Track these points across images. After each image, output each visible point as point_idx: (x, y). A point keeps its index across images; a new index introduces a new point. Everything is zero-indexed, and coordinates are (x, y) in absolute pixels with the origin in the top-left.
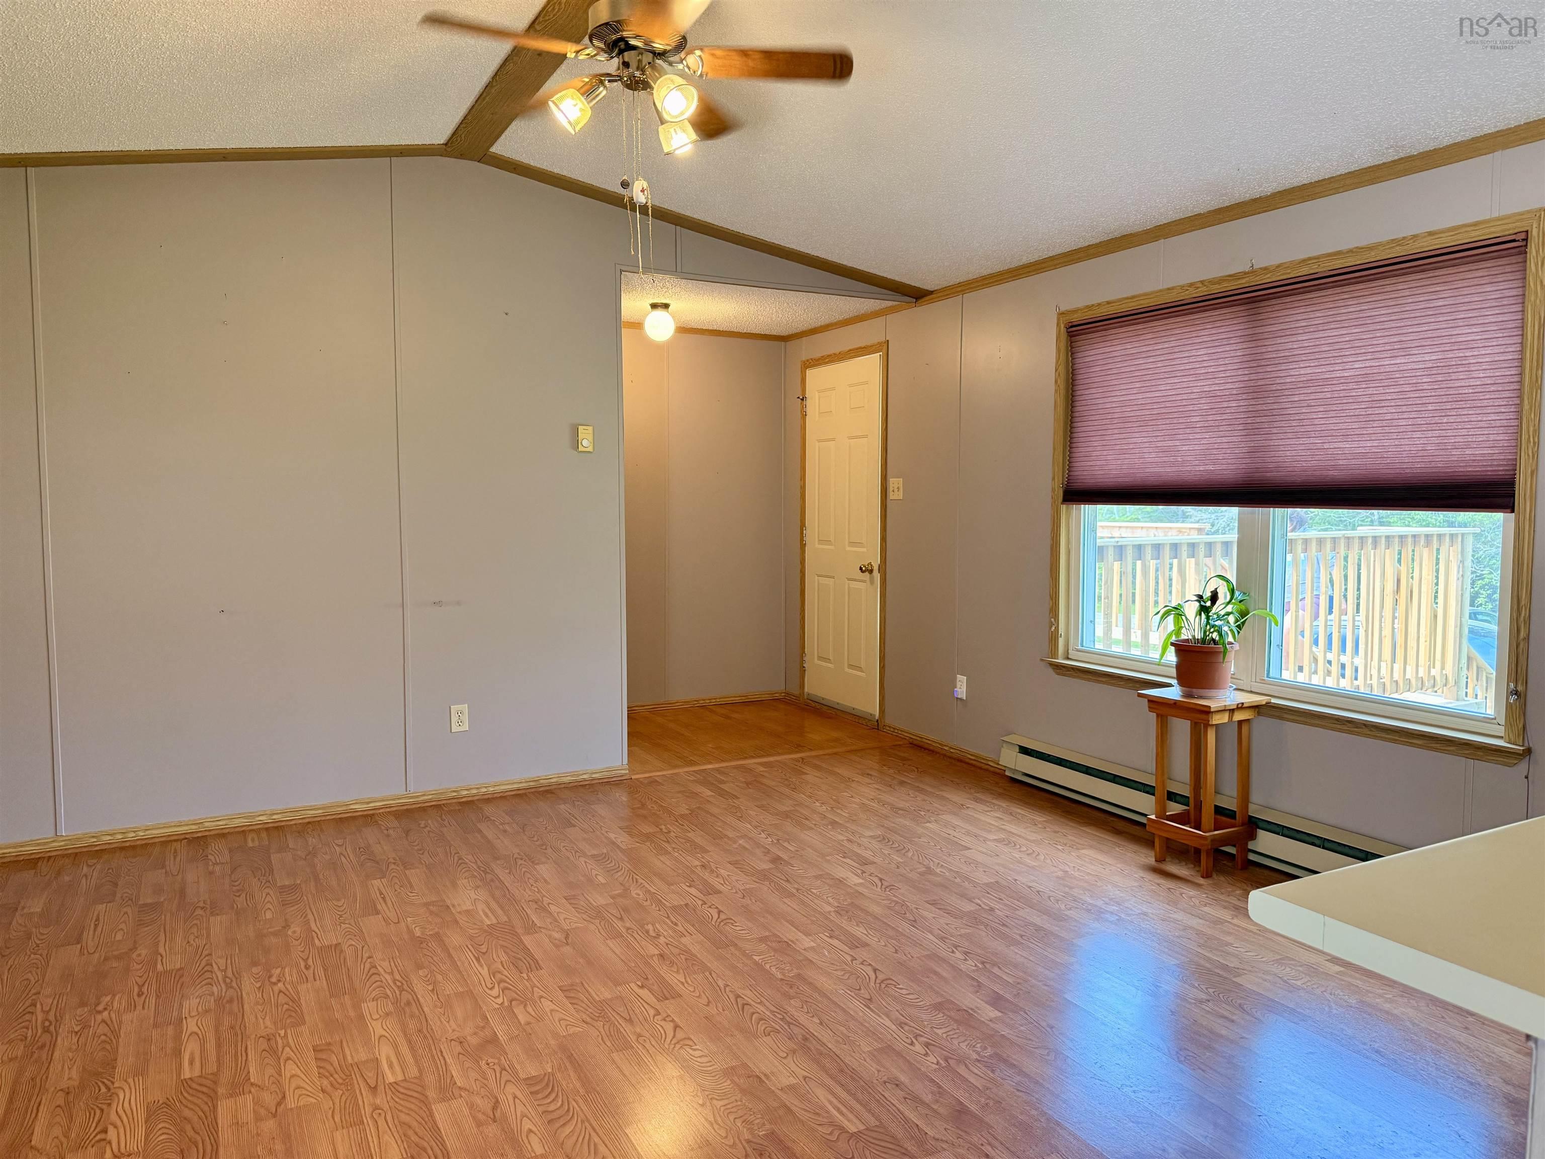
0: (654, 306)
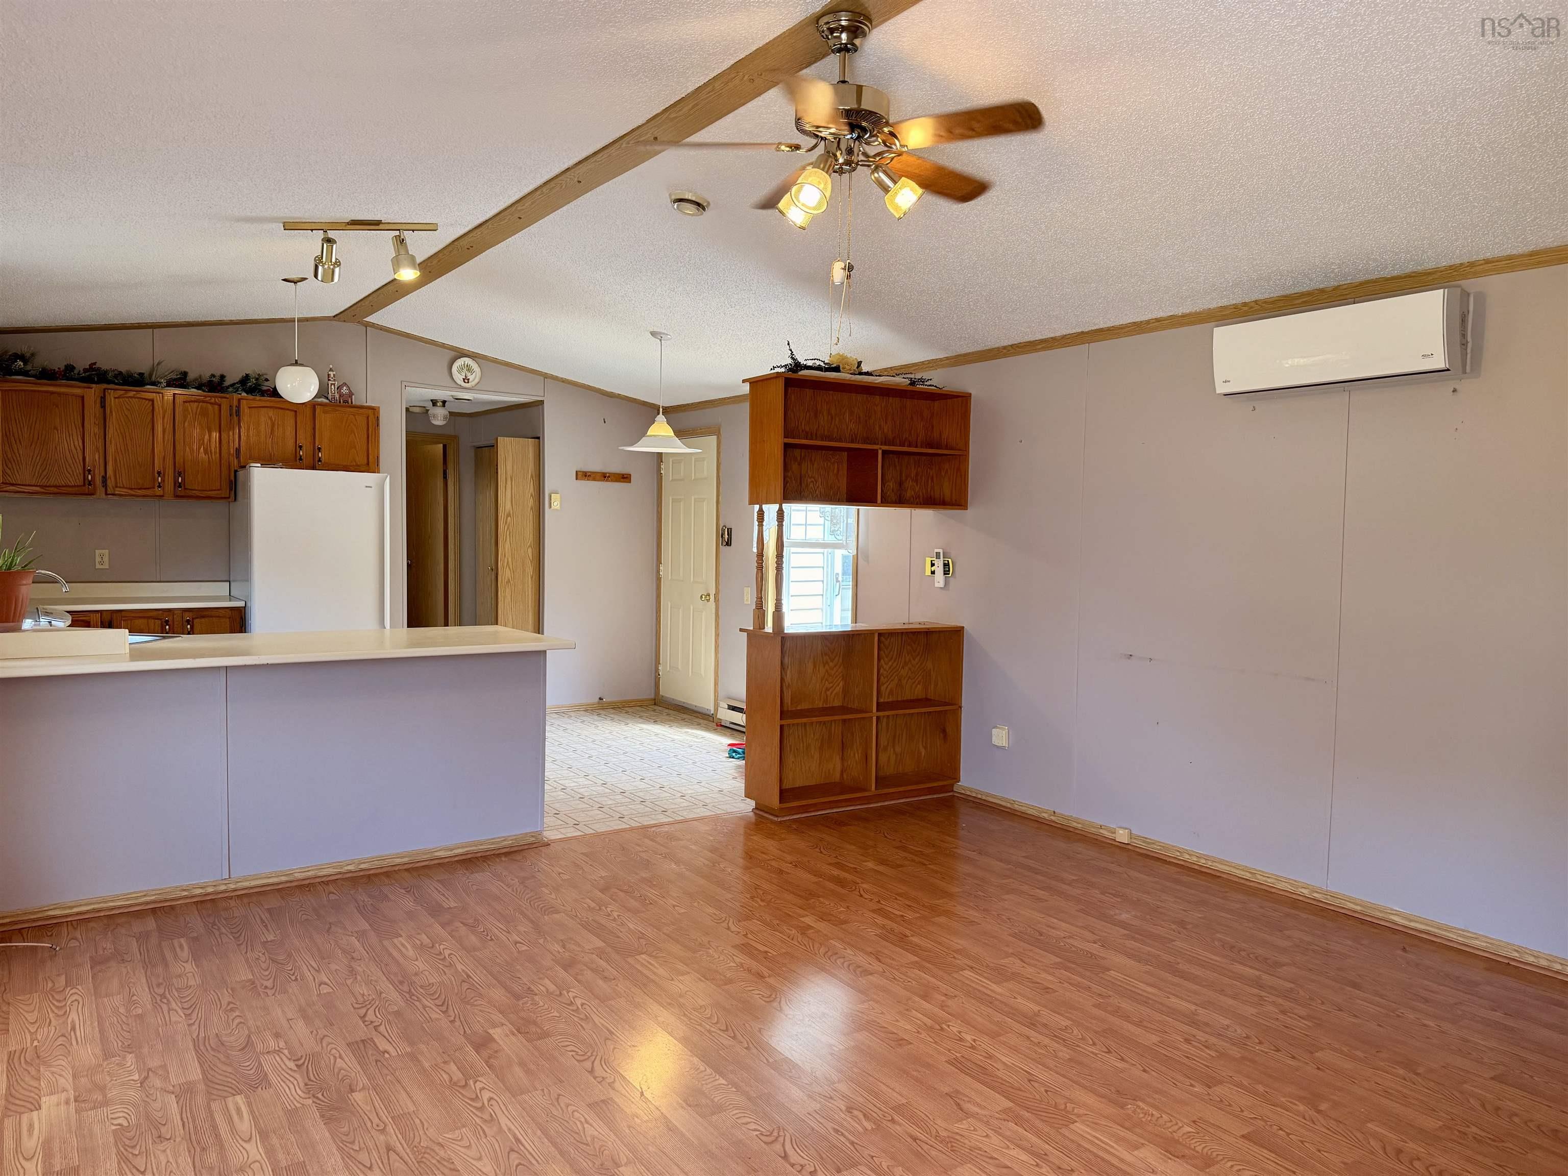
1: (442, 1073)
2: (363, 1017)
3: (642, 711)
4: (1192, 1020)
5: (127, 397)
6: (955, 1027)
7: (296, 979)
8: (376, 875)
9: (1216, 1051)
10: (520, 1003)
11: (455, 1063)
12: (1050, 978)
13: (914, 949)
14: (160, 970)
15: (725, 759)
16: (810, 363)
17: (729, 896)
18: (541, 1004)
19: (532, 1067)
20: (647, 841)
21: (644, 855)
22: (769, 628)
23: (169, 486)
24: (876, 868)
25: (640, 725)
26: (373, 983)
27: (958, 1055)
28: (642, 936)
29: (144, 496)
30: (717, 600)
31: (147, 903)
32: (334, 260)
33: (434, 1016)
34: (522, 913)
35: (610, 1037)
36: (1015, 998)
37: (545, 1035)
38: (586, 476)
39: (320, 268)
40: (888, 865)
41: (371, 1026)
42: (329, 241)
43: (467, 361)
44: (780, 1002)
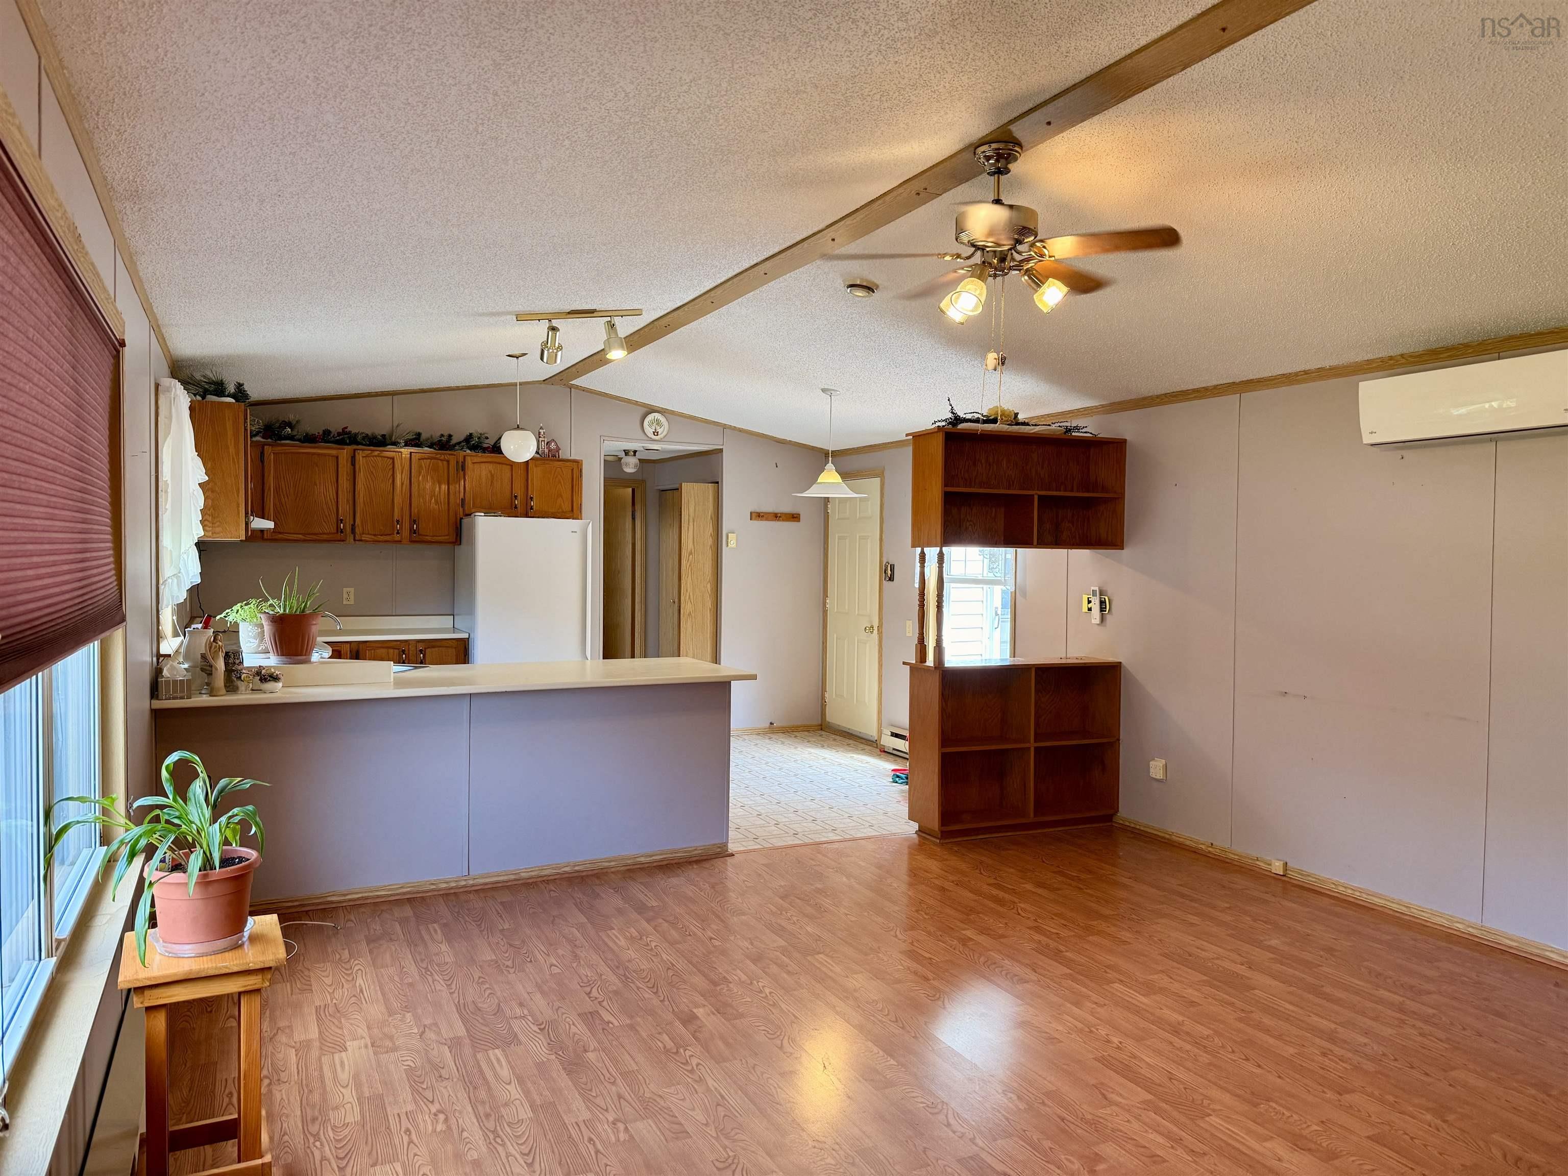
1: (658, 1042)
2: (589, 994)
3: (809, 736)
4: (1332, 1038)
5: (373, 456)
6: (1103, 1031)
7: (531, 961)
8: (587, 876)
9: (1350, 1064)
10: (718, 988)
11: (667, 1034)
12: (1196, 993)
13: (1068, 963)
14: (421, 949)
15: (888, 784)
16: (969, 416)
17: (897, 908)
18: (735, 991)
19: (731, 1041)
20: (820, 856)
21: (817, 868)
22: (930, 661)
23: (406, 533)
24: (1033, 890)
25: (809, 749)
26: (594, 966)
27: (1105, 1054)
28: (819, 939)
29: (386, 541)
30: (880, 633)
31: (404, 894)
32: (557, 345)
33: (646, 996)
34: (714, 913)
35: (795, 1021)
36: (1161, 1009)
37: (742, 1016)
38: (759, 516)
39: (546, 352)
40: (1045, 888)
41: (595, 1002)
42: (554, 329)
43: (657, 415)
44: (943, 1002)
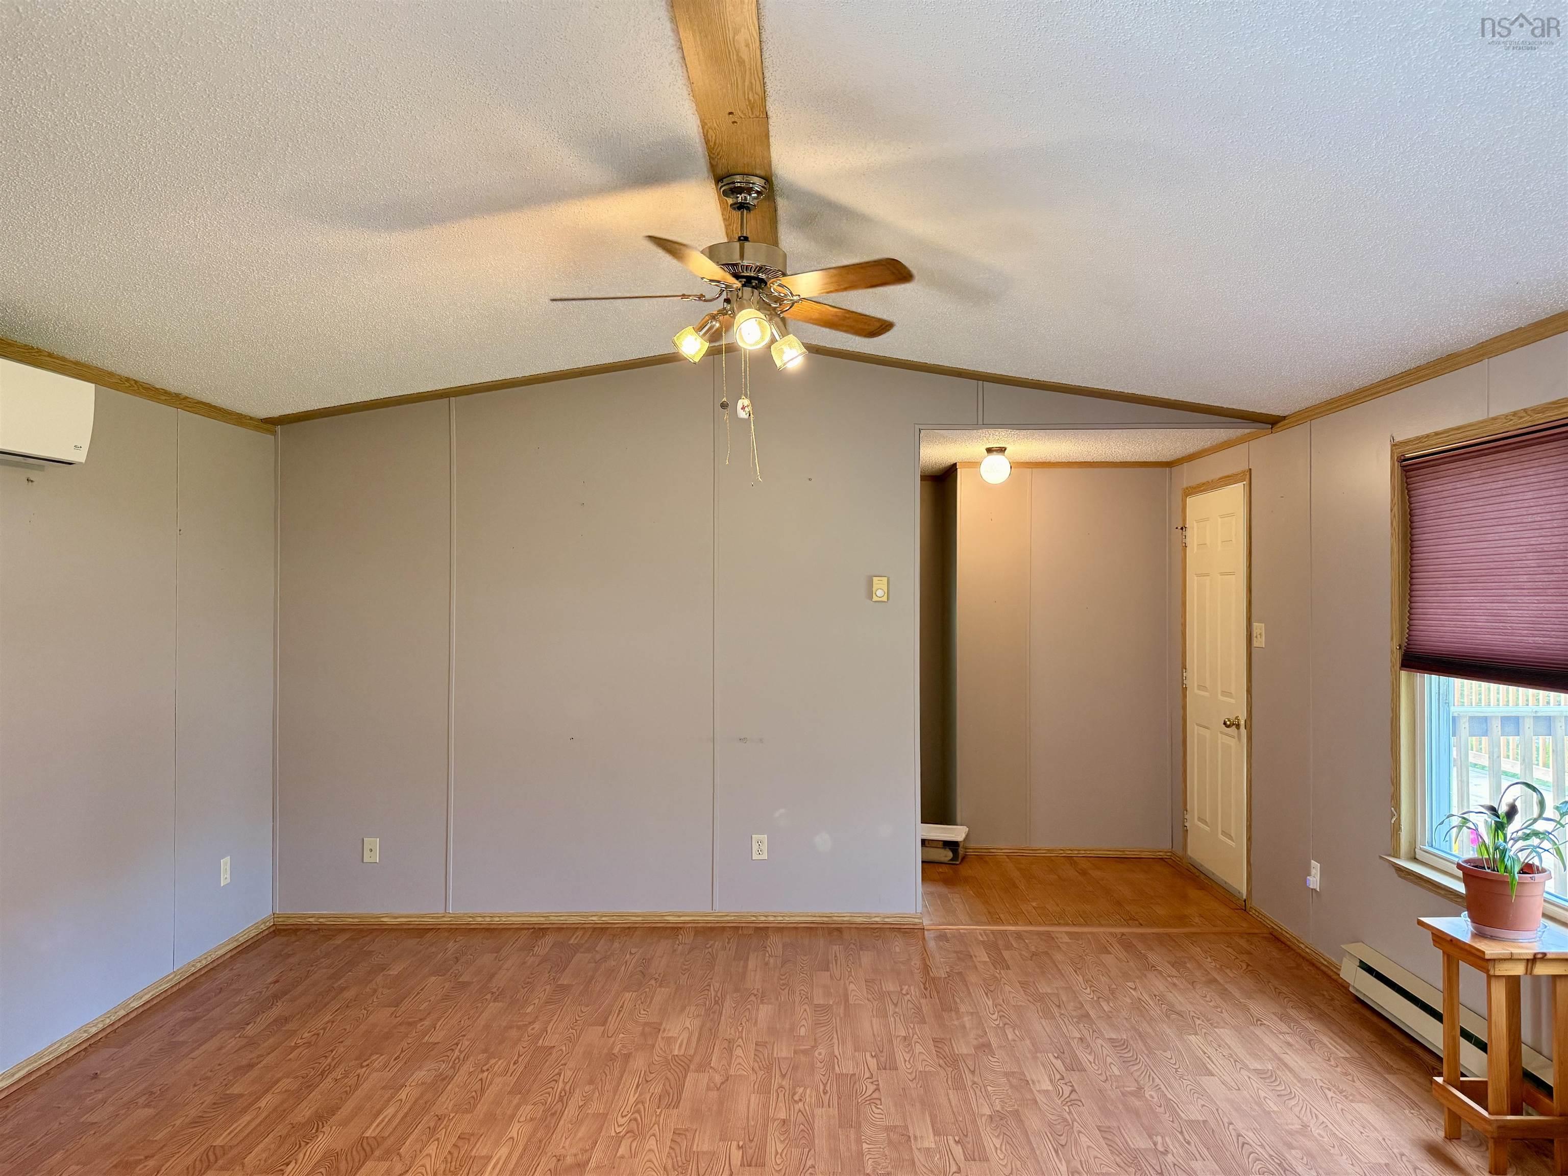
0: (989, 450)
